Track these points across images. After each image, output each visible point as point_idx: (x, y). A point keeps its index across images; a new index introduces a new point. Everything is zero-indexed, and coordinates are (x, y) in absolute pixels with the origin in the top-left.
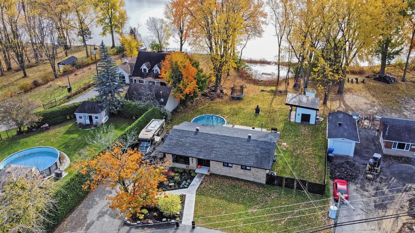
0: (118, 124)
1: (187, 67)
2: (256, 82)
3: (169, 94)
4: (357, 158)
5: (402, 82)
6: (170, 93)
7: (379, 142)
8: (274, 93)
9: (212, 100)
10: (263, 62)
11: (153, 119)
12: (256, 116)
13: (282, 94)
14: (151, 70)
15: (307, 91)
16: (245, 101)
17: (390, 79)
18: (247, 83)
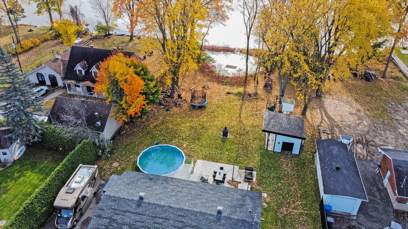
0: (37, 160)
1: (130, 81)
2: (221, 80)
3: (108, 115)
4: (362, 218)
5: (382, 79)
6: (109, 113)
7: (383, 185)
8: (243, 96)
9: (167, 110)
10: (227, 50)
11: (81, 165)
12: (224, 141)
13: (252, 98)
14: (88, 72)
15: (284, 102)
16: (208, 110)
17: (370, 76)
18: (210, 80)
